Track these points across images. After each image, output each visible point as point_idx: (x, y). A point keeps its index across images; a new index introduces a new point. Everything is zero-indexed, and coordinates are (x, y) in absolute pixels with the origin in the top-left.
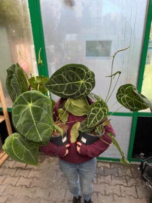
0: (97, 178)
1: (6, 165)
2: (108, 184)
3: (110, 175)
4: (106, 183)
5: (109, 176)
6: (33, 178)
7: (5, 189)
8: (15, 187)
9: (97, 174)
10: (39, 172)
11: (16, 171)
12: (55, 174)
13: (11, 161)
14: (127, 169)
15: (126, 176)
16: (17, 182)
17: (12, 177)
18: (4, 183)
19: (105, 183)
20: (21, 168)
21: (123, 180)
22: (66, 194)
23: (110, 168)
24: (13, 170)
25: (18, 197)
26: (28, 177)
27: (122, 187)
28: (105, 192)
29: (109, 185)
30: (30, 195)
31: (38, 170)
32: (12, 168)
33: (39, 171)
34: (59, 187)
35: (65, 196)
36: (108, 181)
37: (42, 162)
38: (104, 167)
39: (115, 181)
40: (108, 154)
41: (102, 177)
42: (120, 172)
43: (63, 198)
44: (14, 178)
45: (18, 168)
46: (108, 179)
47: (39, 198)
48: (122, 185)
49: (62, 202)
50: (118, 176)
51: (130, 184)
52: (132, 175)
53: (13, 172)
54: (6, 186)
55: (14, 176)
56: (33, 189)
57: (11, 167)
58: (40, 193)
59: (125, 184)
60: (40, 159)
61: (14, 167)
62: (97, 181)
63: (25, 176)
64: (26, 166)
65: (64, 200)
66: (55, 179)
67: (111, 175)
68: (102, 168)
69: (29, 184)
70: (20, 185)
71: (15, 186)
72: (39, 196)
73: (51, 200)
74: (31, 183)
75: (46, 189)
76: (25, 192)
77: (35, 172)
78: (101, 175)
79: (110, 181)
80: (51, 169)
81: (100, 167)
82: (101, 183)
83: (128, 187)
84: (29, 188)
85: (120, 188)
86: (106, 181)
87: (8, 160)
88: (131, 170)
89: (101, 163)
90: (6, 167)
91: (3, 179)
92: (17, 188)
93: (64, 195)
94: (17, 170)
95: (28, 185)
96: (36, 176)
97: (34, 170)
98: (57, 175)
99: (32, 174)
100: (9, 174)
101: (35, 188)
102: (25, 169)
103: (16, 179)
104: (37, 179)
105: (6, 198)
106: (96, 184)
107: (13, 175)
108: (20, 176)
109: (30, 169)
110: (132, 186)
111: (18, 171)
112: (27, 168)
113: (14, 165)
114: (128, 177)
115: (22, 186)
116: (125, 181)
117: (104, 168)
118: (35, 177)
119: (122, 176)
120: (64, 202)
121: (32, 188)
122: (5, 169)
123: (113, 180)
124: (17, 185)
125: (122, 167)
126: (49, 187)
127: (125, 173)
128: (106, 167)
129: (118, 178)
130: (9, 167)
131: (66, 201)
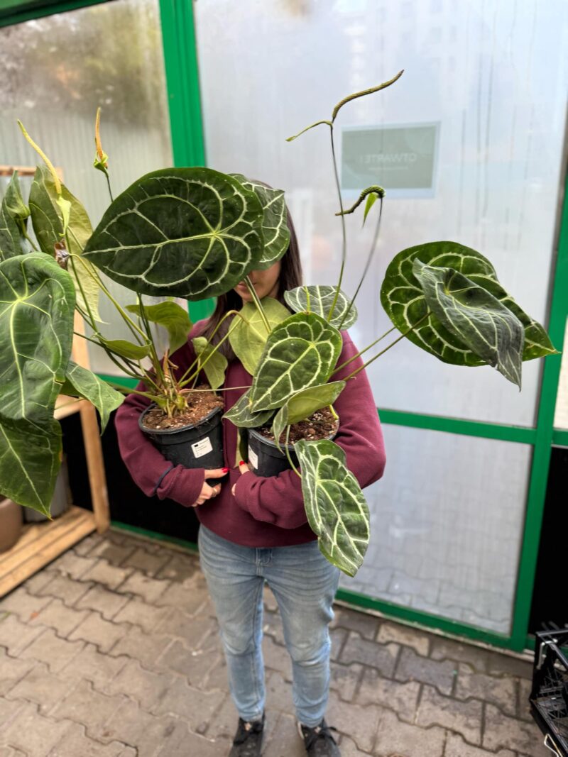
0: (360, 680)
1: (62, 568)
2: (397, 714)
3: (418, 681)
4: (392, 710)
5: (414, 687)
6: (130, 625)
7: (32, 642)
8: (63, 642)
9: (366, 666)
10: (158, 611)
11: (86, 593)
12: (209, 632)
13: (85, 557)
14: (501, 677)
15: (485, 702)
16: (77, 627)
17: (67, 607)
18: (34, 622)
19: (385, 707)
20: (106, 587)
21: (468, 715)
22: (220, 708)
23: (429, 657)
24: (78, 586)
25: (62, 677)
26: (116, 620)
27: (455, 742)
28: (375, 740)
29: (400, 720)
30: (100, 681)
31: (154, 604)
32: (78, 581)
33: (159, 607)
34: (207, 678)
35: (215, 716)
36: (400, 701)
37: (179, 579)
38: (402, 647)
39: (430, 711)
40: (437, 603)
41: (382, 683)
42: (464, 681)
43: (207, 720)
44: (70, 613)
45: (95, 584)
46: (405, 698)
47: (126, 696)
48: (455, 733)
49: (198, 731)
50: (452, 697)
51: (492, 739)
52: (518, 704)
53: (75, 594)
54: (37, 631)
55: (74, 608)
56: (116, 662)
57: (76, 576)
58: (134, 683)
59: (473, 735)
60: (178, 570)
61: (85, 578)
62: (357, 691)
63: (108, 615)
64: (122, 584)
65: (208, 726)
66: (203, 647)
67: (422, 685)
68: (393, 649)
69: (112, 642)
70: (81, 639)
71: (66, 639)
72: (127, 690)
73: (162, 713)
74: (117, 642)
75: (160, 674)
76: (88, 666)
77: (144, 609)
78: (381, 675)
79: (412, 704)
80: (200, 609)
81: (388, 643)
82: (370, 704)
83: (481, 747)
84: (106, 654)
85: (445, 743)
86: (394, 704)
87: (76, 554)
88: (518, 686)
89: (394, 631)
90: (59, 572)
91: (37, 608)
92: (70, 646)
93: (212, 709)
94: (91, 588)
95: (106, 644)
96: (145, 622)
97: (144, 601)
98: (213, 634)
99: (133, 611)
100: (62, 595)
101: (125, 660)
102: (115, 592)
103: (76, 617)
104: (143, 632)
105: (25, 667)
106: (348, 702)
107: (73, 600)
108: (92, 610)
109: (132, 596)
110: (501, 747)
111: (93, 592)
112: (123, 589)
113: (87, 571)
114: (492, 711)
115: (87, 643)
116: (474, 722)
117: (400, 653)
118: (139, 625)
119: (467, 700)
120: (203, 733)
121: (115, 657)
122: (56, 577)
123: (425, 706)
124: (72, 637)
125: (480, 665)
126: (172, 668)
127: (486, 689)
128: (413, 649)
129: (447, 702)
130: (69, 576)
131: (212, 731)
